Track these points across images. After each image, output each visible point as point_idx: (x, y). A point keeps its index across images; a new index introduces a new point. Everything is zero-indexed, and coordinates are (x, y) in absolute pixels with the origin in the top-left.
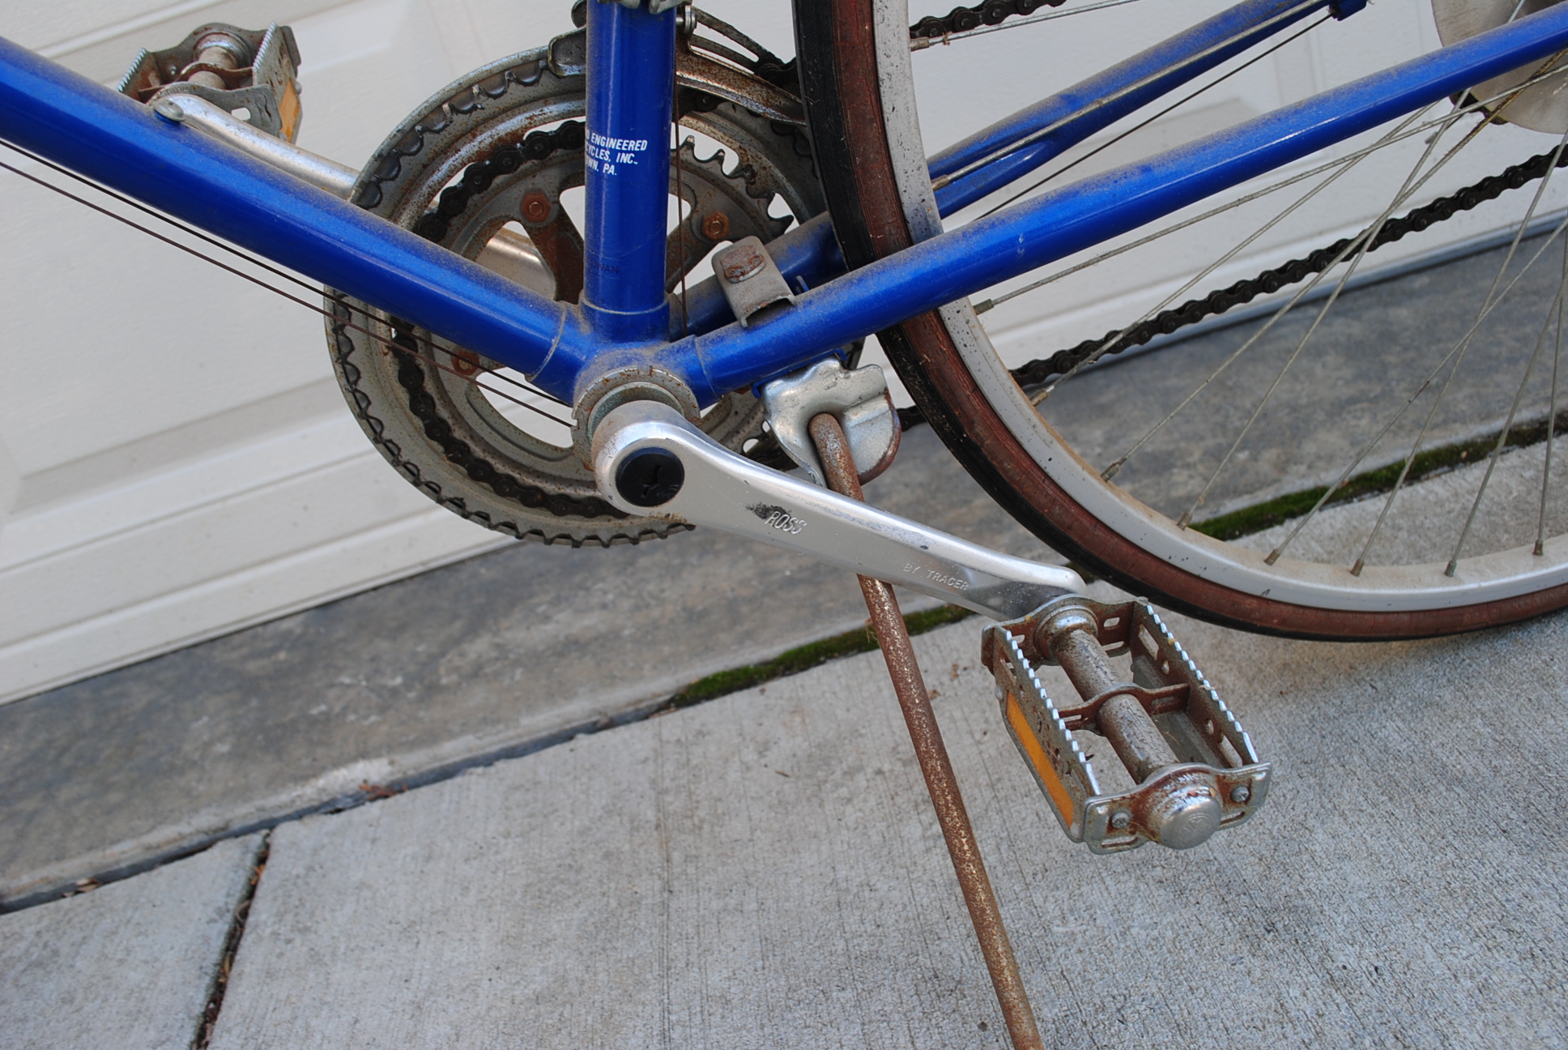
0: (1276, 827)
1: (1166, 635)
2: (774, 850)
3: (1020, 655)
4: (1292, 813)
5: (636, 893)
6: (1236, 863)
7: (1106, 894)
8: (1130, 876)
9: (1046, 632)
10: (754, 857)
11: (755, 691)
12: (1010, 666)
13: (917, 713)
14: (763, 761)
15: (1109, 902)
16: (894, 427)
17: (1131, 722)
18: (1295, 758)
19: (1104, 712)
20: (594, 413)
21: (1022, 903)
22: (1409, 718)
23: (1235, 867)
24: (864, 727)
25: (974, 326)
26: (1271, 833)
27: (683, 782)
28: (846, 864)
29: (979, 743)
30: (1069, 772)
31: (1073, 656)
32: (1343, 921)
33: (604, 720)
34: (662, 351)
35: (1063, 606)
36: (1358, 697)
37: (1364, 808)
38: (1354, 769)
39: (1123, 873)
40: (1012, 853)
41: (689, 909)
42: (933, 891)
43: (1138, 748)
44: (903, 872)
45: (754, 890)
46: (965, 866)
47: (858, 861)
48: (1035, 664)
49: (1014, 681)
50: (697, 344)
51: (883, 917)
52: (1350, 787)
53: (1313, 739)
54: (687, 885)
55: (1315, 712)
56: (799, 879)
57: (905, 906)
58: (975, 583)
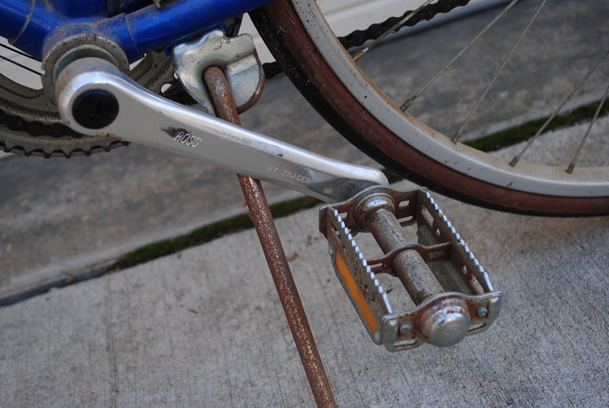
0: (516, 338)
1: (438, 211)
2: (188, 362)
3: (343, 225)
4: (526, 329)
5: (93, 393)
6: (489, 361)
7: (405, 383)
8: (421, 372)
9: (361, 210)
10: (173, 366)
11: (174, 256)
12: (338, 233)
13: (277, 264)
14: (180, 303)
15: (407, 389)
16: (260, 76)
17: (413, 267)
18: (529, 293)
19: (396, 261)
20: (57, 65)
21: (351, 391)
22: (604, 266)
23: (489, 364)
24: (248, 279)
25: (313, 8)
26: (512, 341)
27: (125, 318)
28: (235, 369)
29: (324, 287)
30: (373, 300)
31: (378, 225)
32: (556, 396)
33: (70, 278)
34: (103, 24)
35: (372, 193)
36: (571, 253)
37: (572, 325)
38: (567, 300)
39: (417, 370)
40: (345, 359)
41: (129, 402)
42: (293, 385)
43: (418, 283)
44: (273, 373)
45: (174, 388)
46: (309, 364)
47: (243, 367)
48: (354, 232)
49: (340, 242)
50: (127, 20)
51: (260, 403)
52: (564, 311)
53: (542, 281)
54: (128, 387)
55: (544, 264)
56: (204, 380)
57: (274, 395)
58: (316, 179)
